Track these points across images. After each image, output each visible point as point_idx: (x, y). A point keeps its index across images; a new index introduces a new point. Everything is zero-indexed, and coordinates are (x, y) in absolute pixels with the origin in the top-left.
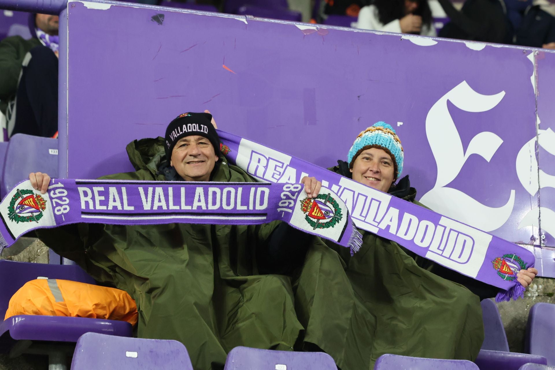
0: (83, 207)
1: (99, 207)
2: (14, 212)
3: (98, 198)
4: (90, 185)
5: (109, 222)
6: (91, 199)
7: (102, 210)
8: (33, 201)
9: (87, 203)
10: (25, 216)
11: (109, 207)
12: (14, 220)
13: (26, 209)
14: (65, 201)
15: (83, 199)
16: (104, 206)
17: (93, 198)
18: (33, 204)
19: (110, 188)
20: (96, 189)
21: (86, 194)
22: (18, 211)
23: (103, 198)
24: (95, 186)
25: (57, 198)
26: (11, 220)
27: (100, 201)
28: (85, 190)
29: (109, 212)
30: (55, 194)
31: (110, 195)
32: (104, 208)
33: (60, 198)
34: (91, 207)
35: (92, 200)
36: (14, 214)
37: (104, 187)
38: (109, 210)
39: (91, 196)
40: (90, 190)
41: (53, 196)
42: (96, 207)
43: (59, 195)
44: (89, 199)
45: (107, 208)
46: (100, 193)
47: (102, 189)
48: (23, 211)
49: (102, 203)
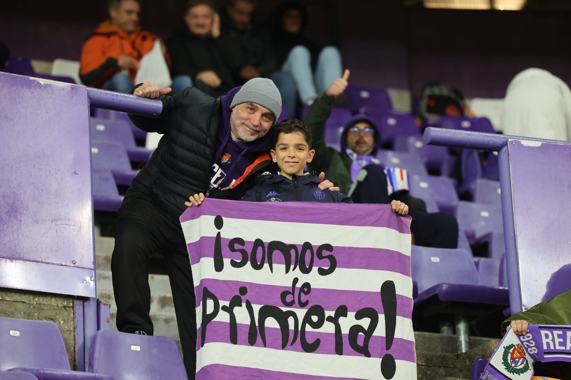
0: (545, 347)
1: (558, 348)
2: (511, 366)
3: (557, 340)
4: (551, 329)
5: (568, 360)
6: (551, 340)
7: (562, 350)
8: (518, 353)
9: (548, 344)
10: (521, 368)
11: (567, 347)
12: (514, 373)
13: (518, 362)
14: (532, 343)
15: (545, 341)
16: (562, 346)
17: (553, 340)
18: (519, 355)
19: (567, 332)
20: (556, 333)
21: (547, 336)
22: (513, 365)
23: (561, 340)
24: (554, 330)
25: (526, 341)
26: (512, 373)
27: (559, 342)
28: (546, 333)
29: (567, 352)
30: (524, 338)
31: (567, 338)
32: (563, 348)
33: (528, 341)
34: (552, 347)
35: (552, 342)
36: (511, 368)
37: (562, 331)
38: (567, 350)
39: (552, 338)
40: (550, 333)
41: (523, 340)
42: (556, 347)
43: (527, 339)
44: (549, 340)
45: (566, 348)
46: (559, 336)
47: (560, 332)
48: (518, 364)
49: (561, 344)
